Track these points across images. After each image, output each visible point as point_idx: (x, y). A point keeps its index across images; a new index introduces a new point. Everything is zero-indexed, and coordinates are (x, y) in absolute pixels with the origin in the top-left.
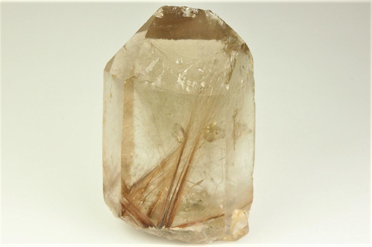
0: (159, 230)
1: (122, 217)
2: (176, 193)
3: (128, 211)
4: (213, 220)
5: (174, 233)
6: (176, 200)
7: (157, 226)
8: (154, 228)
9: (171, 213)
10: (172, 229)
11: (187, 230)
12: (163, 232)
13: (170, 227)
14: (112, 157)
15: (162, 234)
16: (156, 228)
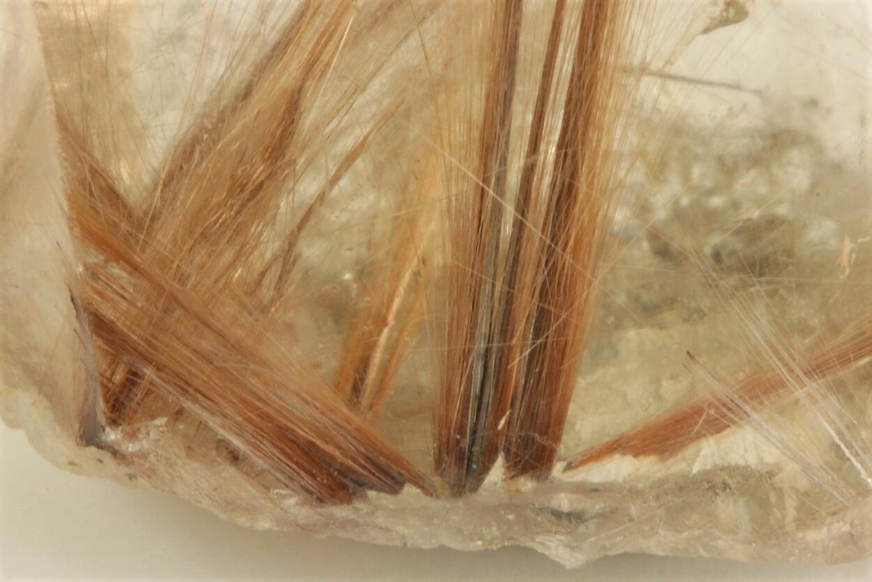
0: (463, 505)
1: (112, 435)
2: (556, 137)
3: (159, 368)
5: (595, 506)
6: (565, 193)
8: (409, 490)
9: (542, 321)
10: (579, 476)
12: (494, 510)
13: (548, 467)
15: (491, 531)
16: (428, 491)
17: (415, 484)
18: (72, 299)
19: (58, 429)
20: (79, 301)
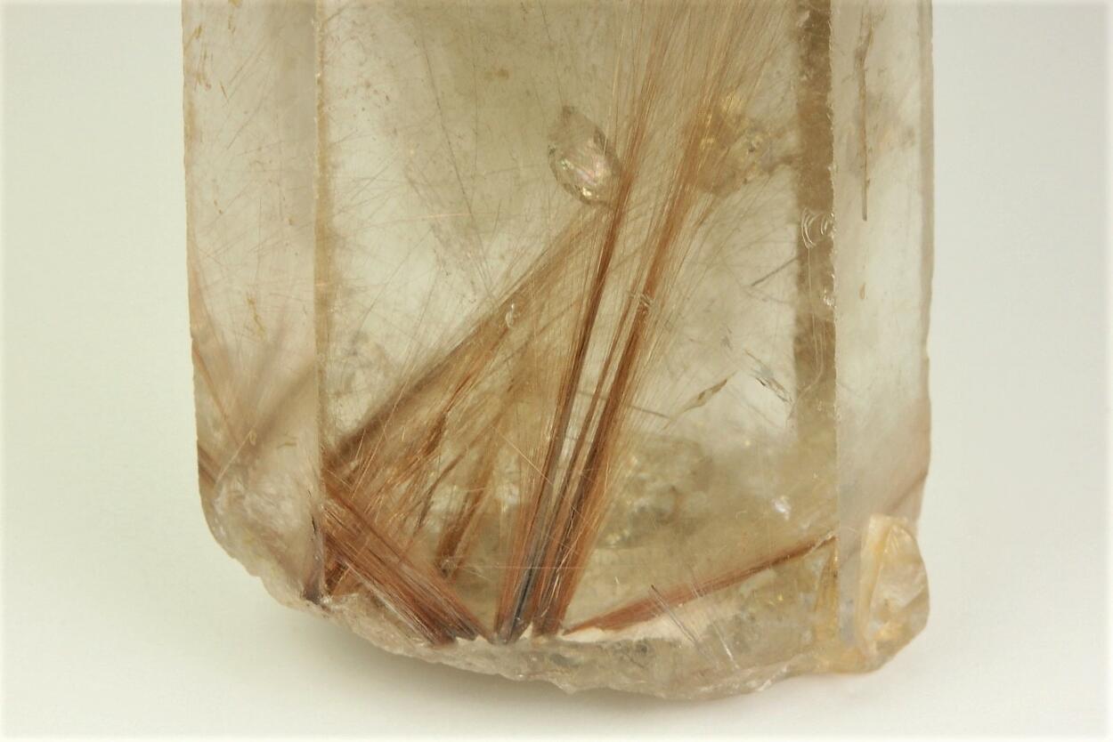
0: (508, 650)
1: (327, 600)
3: (357, 566)
4: (769, 575)
7: (497, 628)
8: (479, 639)
11: (642, 638)
12: (524, 655)
13: (556, 631)
14: (251, 302)
15: (525, 669)
16: (491, 641)
17: (484, 636)
18: (313, 523)
19: (288, 586)
20: (317, 524)
